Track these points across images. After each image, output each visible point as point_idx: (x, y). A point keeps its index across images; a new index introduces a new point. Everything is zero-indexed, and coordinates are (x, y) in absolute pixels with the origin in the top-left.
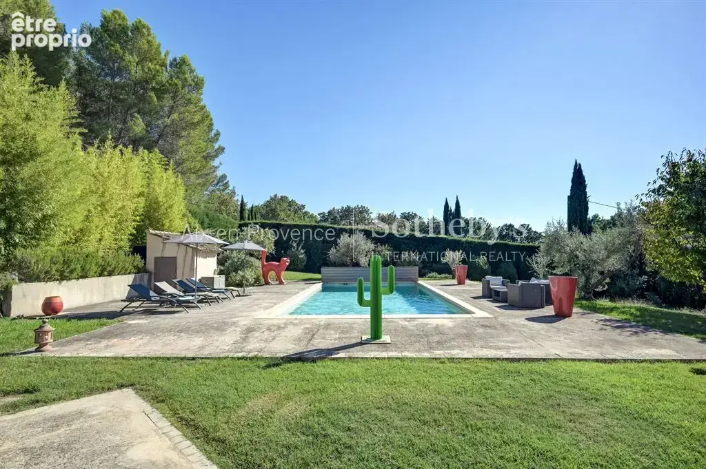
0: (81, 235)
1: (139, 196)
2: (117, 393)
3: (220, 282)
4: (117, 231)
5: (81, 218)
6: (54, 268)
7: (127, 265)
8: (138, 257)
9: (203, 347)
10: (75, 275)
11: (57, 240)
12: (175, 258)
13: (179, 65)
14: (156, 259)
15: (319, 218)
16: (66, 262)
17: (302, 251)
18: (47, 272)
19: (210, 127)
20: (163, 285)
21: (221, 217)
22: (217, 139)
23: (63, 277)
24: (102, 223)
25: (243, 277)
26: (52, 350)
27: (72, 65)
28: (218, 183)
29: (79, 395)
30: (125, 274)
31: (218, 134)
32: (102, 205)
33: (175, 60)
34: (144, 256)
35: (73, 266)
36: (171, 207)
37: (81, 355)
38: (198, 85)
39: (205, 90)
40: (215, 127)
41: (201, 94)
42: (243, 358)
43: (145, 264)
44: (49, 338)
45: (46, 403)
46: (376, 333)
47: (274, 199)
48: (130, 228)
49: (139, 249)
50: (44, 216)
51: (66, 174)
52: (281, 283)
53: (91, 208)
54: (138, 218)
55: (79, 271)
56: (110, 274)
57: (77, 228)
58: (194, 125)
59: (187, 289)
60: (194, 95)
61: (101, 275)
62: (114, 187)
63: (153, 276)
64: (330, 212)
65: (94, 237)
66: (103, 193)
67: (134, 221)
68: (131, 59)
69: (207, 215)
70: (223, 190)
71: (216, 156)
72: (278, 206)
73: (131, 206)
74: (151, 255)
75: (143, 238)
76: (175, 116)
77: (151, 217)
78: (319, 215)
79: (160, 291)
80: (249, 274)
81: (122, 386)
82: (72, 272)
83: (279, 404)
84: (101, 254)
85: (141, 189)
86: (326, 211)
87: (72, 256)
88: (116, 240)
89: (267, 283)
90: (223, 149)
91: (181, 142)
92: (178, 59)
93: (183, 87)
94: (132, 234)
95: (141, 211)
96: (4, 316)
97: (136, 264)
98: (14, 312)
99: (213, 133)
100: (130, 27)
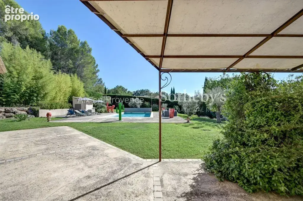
0: (54, 98)
1: (70, 87)
3: (94, 111)
4: (64, 97)
5: (54, 93)
6: (49, 106)
7: (67, 106)
8: (70, 104)
10: (54, 108)
11: (49, 99)
12: (81, 104)
13: (84, 44)
14: (75, 104)
15: (133, 93)
16: (52, 105)
18: (47, 107)
19: (95, 63)
20: (77, 111)
21: (97, 93)
22: (97, 67)
23: (51, 108)
24: (60, 95)
25: (101, 110)
27: (48, 43)
28: (99, 81)
30: (67, 108)
31: (97, 65)
32: (60, 90)
33: (82, 42)
34: (72, 104)
36: (79, 90)
37: (57, 122)
38: (90, 50)
39: (92, 52)
41: (91, 53)
43: (72, 106)
46: (120, 119)
47: (117, 87)
48: (68, 96)
49: (70, 101)
50: (45, 93)
51: (50, 82)
52: (112, 112)
53: (57, 90)
54: (70, 93)
56: (63, 108)
57: (53, 96)
58: (89, 63)
59: (83, 112)
60: (88, 54)
61: (60, 108)
62: (63, 85)
63: (74, 109)
64: (137, 91)
65: (58, 98)
66: (60, 87)
68: (68, 42)
69: (92, 92)
70: (101, 83)
71: (97, 72)
72: (118, 89)
73: (68, 90)
75: (72, 99)
76: (82, 60)
77: (74, 93)
78: (133, 92)
79: (76, 112)
80: (103, 110)
84: (60, 103)
85: (70, 85)
86: (136, 91)
87: (53, 103)
88: (64, 99)
89: (108, 112)
90: (99, 70)
91: (85, 69)
92: (83, 42)
93: (85, 51)
94: (68, 98)
95: (71, 91)
96: (38, 117)
97: (70, 106)
98: (40, 116)
99: (95, 65)
100: (67, 31)
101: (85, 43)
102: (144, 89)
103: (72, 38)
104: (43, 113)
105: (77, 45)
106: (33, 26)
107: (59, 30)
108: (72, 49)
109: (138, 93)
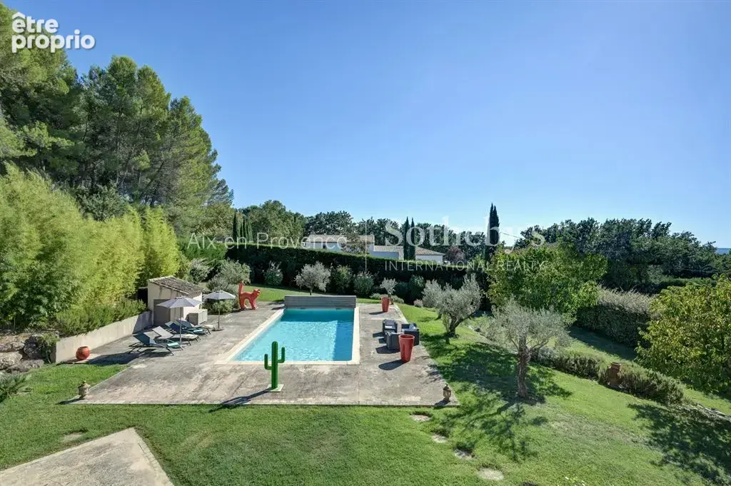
1: (140, 250)
2: (126, 431)
3: (203, 315)
6: (83, 326)
7: (134, 310)
8: (141, 302)
9: (175, 395)
10: (97, 326)
13: (181, 106)
14: (154, 301)
16: (91, 321)
17: (279, 271)
18: (78, 329)
19: (209, 148)
22: (215, 159)
23: (88, 330)
25: (224, 306)
26: (90, 399)
27: (83, 101)
28: (218, 188)
29: (108, 434)
30: (132, 316)
31: (215, 153)
33: (176, 101)
34: (146, 301)
35: (95, 322)
37: (106, 403)
38: (196, 122)
40: (213, 149)
42: (195, 405)
43: (147, 305)
44: (87, 392)
45: (92, 439)
46: (274, 384)
48: (135, 275)
49: (142, 295)
52: (253, 308)
54: (141, 268)
55: (99, 324)
56: (121, 319)
57: (96, 288)
59: (176, 328)
61: (114, 321)
63: (153, 315)
65: (107, 290)
67: (138, 270)
68: (138, 101)
70: (222, 194)
72: (269, 215)
73: (134, 259)
74: (151, 298)
75: (146, 287)
76: (176, 150)
77: (151, 267)
81: (129, 427)
82: (94, 325)
83: (201, 440)
89: (242, 309)
90: (219, 168)
91: (181, 171)
92: (179, 100)
93: (183, 124)
94: (137, 280)
95: (143, 261)
96: (52, 363)
97: (139, 307)
98: (58, 360)
99: (211, 153)
100: (136, 72)
101: (184, 103)
102: (336, 212)
103: (150, 91)
104: (66, 349)
105: (161, 110)
106: (44, 58)
107: (114, 69)
108: (150, 120)
109: (321, 222)
